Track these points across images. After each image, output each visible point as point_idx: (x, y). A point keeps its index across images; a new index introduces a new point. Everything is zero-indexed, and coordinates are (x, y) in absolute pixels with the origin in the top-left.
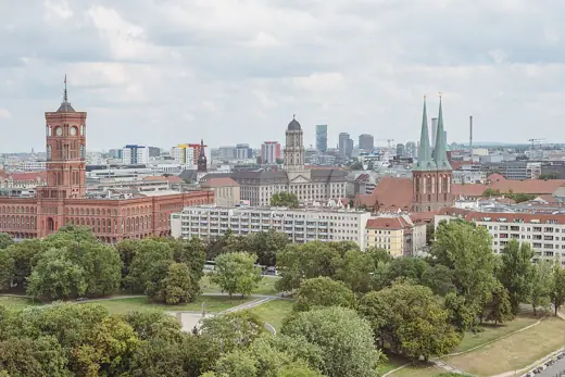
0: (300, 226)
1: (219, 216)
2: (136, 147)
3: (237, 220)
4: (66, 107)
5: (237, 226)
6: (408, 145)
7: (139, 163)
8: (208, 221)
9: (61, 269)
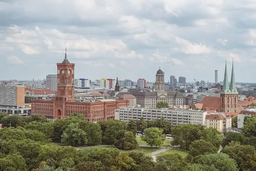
0: (175, 117)
1: (137, 111)
2: (84, 80)
3: (146, 113)
4: (65, 61)
5: (145, 116)
6: (202, 82)
7: (85, 86)
8: (132, 114)
9: (77, 133)
